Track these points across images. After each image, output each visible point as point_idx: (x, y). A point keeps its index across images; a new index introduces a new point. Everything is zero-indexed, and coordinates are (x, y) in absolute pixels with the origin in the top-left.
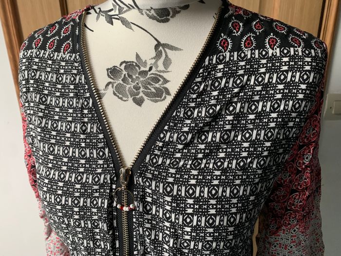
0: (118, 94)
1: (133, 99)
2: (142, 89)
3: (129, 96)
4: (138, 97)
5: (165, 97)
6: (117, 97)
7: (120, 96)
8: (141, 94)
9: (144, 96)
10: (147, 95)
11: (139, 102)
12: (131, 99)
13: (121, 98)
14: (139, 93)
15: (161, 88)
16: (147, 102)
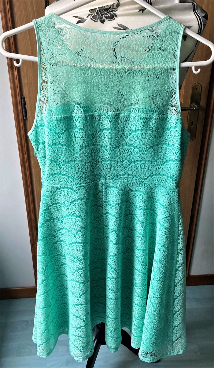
0: (93, 19)
1: (100, 21)
2: (104, 15)
3: (98, 19)
4: (102, 19)
5: (115, 18)
6: (92, 20)
7: (94, 20)
8: (104, 18)
9: (105, 18)
10: (106, 18)
11: (102, 22)
12: (99, 21)
13: (94, 21)
14: (103, 17)
15: (113, 14)
16: (107, 21)
